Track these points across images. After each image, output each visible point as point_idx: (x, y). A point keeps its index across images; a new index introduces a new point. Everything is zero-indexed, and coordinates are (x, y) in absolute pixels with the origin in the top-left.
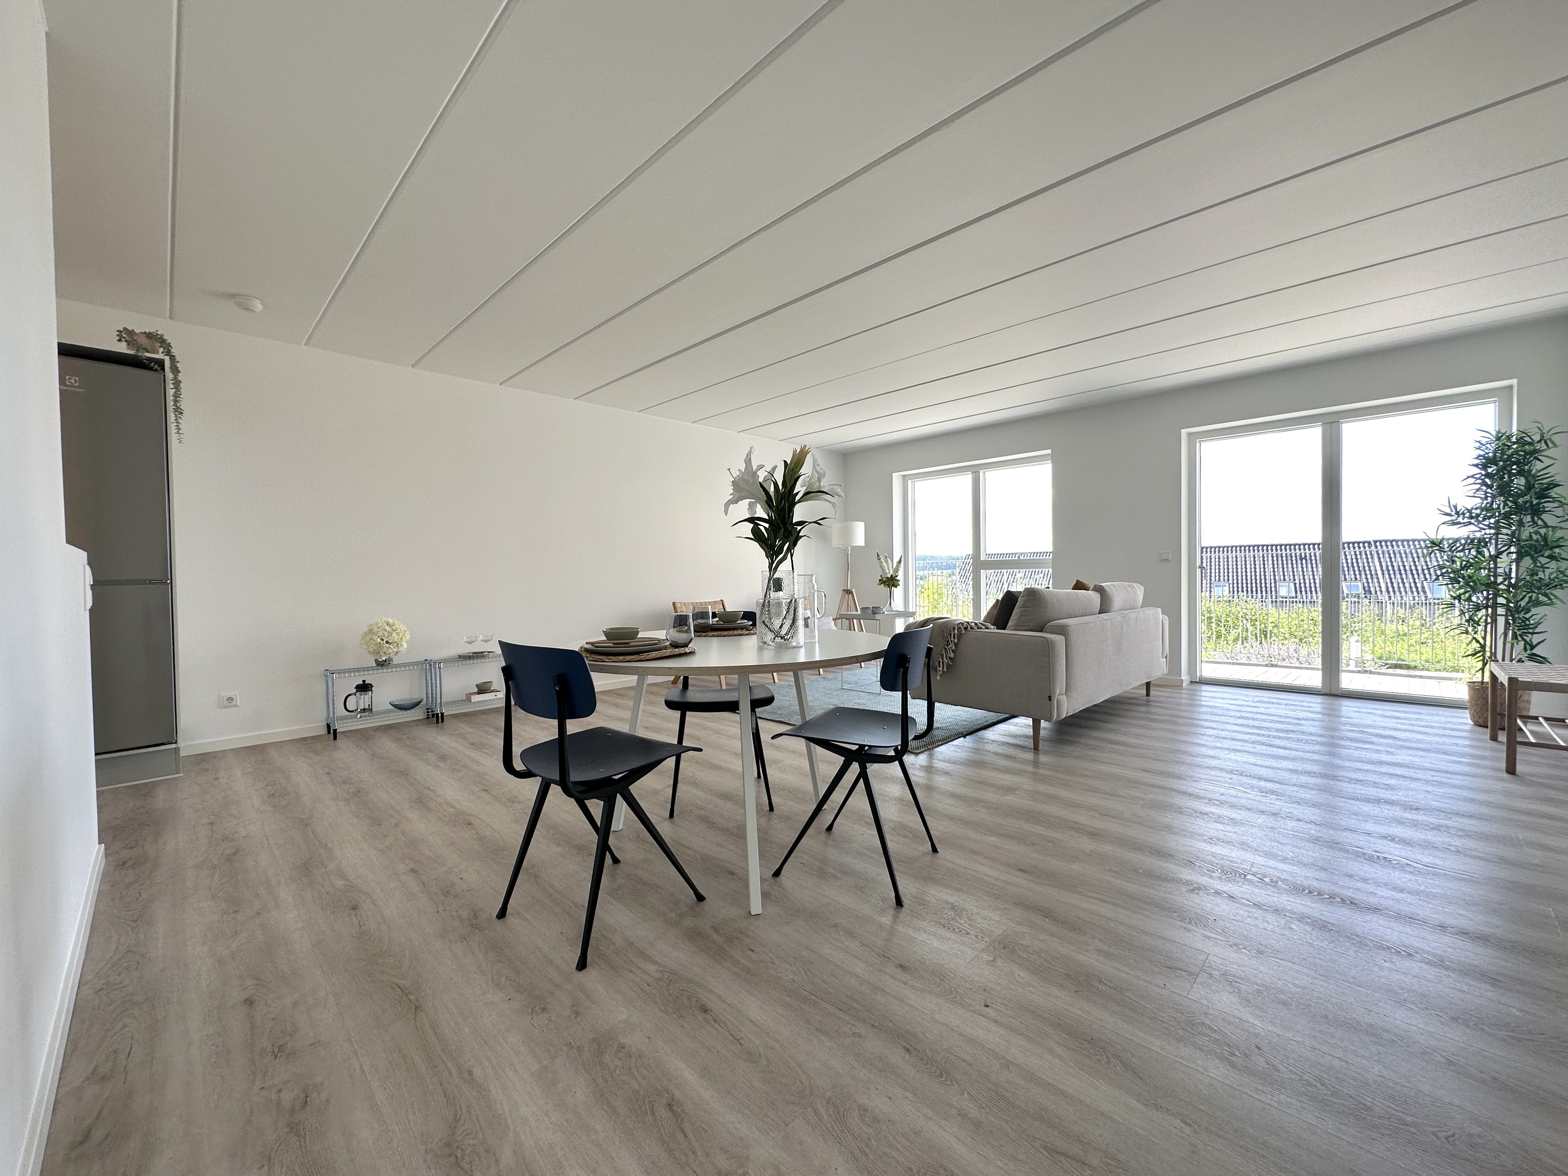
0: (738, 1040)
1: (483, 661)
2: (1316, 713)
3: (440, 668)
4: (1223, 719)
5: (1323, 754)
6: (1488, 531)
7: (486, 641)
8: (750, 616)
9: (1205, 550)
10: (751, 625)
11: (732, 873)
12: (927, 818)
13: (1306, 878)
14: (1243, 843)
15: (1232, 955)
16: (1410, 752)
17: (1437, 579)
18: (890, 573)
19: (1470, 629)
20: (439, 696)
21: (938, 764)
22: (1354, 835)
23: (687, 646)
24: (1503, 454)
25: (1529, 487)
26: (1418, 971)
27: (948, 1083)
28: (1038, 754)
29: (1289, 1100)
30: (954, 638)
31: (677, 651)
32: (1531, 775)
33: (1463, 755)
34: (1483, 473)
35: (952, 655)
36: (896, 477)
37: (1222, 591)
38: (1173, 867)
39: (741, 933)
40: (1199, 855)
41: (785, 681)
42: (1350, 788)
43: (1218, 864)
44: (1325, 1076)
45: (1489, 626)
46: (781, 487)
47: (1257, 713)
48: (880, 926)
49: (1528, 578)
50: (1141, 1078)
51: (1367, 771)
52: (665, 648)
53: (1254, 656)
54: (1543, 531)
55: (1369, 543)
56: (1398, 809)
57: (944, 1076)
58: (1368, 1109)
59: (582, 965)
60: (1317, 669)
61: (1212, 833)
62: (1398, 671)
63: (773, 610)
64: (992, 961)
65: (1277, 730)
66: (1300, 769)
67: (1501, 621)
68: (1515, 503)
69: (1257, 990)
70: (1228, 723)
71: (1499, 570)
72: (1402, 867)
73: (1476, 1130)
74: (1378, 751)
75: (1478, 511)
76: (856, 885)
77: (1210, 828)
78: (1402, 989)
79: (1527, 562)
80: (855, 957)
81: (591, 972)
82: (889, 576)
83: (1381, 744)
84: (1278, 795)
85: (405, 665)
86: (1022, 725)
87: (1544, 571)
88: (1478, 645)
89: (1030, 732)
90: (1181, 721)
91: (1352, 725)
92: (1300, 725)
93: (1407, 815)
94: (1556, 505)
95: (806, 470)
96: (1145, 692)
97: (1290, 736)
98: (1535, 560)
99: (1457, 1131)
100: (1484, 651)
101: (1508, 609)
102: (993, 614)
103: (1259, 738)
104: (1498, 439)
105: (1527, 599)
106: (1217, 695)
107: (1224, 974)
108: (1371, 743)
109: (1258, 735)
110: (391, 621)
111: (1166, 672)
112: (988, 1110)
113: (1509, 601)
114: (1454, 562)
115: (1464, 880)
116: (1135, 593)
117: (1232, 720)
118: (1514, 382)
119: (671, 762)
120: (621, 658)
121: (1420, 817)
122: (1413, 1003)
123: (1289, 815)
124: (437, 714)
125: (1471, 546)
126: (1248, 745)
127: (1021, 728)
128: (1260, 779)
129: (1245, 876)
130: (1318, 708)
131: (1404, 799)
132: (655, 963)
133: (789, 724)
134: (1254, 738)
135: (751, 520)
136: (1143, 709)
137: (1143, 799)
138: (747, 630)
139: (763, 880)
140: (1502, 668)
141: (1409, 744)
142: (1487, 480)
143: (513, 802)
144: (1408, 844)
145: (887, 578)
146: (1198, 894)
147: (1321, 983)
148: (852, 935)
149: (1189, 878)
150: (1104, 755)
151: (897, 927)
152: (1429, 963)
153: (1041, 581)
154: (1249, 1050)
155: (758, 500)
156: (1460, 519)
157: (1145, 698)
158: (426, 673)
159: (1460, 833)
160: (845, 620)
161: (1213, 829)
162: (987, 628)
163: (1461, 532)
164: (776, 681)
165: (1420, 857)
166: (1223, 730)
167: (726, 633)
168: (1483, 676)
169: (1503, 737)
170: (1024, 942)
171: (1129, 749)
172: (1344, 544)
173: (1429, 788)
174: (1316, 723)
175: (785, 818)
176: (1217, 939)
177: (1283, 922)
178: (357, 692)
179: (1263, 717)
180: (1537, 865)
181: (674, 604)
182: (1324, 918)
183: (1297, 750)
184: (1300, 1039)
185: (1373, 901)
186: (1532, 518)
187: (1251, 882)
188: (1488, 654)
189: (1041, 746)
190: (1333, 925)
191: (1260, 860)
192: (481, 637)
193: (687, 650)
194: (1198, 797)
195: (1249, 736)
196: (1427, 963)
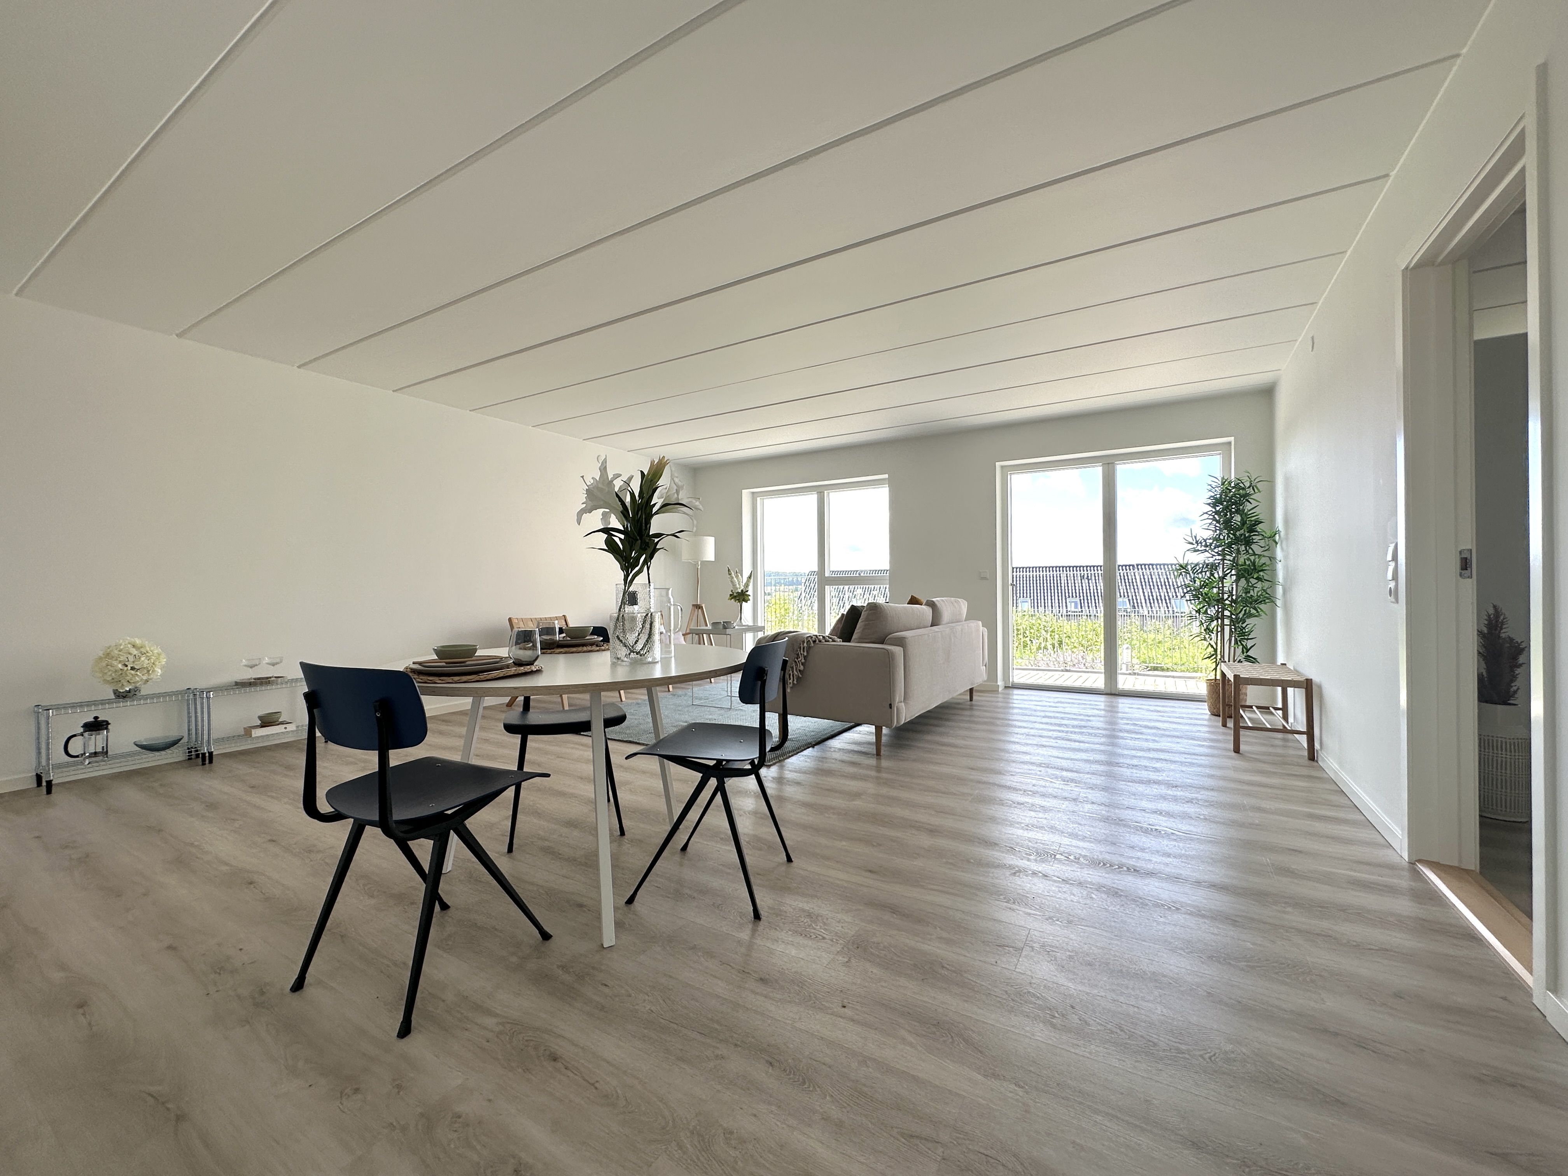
0: (593, 1084)
1: (269, 687)
2: (1101, 710)
3: (208, 698)
4: (1032, 719)
5: (1108, 745)
6: (1218, 557)
7: (273, 665)
8: (601, 631)
9: (1015, 570)
10: (602, 641)
11: (581, 906)
12: (782, 829)
13: (1101, 852)
14: (1052, 828)
15: (1048, 928)
16: (1169, 739)
17: (1184, 596)
18: (740, 588)
19: (1207, 636)
20: (206, 732)
21: (789, 775)
22: (1134, 812)
23: (533, 664)
24: (1226, 496)
25: (1243, 523)
26: (1183, 921)
27: (811, 1089)
28: (880, 759)
29: (1098, 1049)
30: (804, 651)
31: (522, 669)
32: (1253, 753)
33: (1205, 740)
34: (1214, 510)
35: (802, 668)
36: (746, 494)
37: (1025, 606)
38: (999, 854)
39: (593, 968)
40: (1019, 841)
41: (634, 699)
42: (1127, 772)
43: (1034, 848)
44: (1123, 1022)
45: (1219, 634)
46: (637, 498)
47: (1057, 712)
48: (739, 942)
49: (1244, 595)
50: (981, 1052)
51: (1140, 757)
52: (508, 666)
53: (1052, 663)
54: (1252, 558)
55: (1133, 566)
56: (1163, 787)
57: (807, 1084)
58: (1155, 1044)
59: (405, 1031)
60: (1101, 673)
61: (1027, 821)
62: (1156, 673)
63: (627, 625)
64: (847, 962)
65: (1073, 727)
66: (1092, 758)
67: (1227, 629)
68: (1234, 535)
69: (1070, 955)
70: (1035, 722)
71: (1225, 589)
72: (1168, 836)
73: (1229, 1047)
74: (1147, 740)
75: (1211, 541)
76: (714, 903)
77: (1025, 816)
78: (1174, 938)
79: (1243, 582)
80: (715, 977)
81: (416, 1040)
82: (740, 591)
83: (1149, 734)
84: (1076, 783)
85: (158, 696)
86: (865, 732)
87: (1253, 590)
88: (1213, 649)
89: (873, 739)
90: (998, 722)
91: (1128, 719)
92: (1089, 721)
93: (1170, 792)
94: (1260, 537)
95: (664, 481)
96: (968, 697)
97: (1083, 731)
98: (1248, 581)
99: (1218, 1051)
100: (1216, 654)
101: (1231, 620)
102: (838, 628)
103: (1060, 734)
104: (1223, 484)
105: (1243, 612)
106: (1025, 698)
107: (1043, 946)
108: (1141, 733)
109: (1059, 731)
110: (138, 642)
111: (985, 678)
112: (849, 1109)
113: (1232, 614)
114: (1195, 582)
115: (1210, 842)
116: (960, 607)
117: (1039, 719)
118: (1232, 439)
119: (510, 792)
120: (456, 678)
121: (1179, 793)
122: (1181, 949)
123: (1085, 799)
124: (204, 754)
125: (1206, 569)
126: (1052, 740)
127: (864, 736)
128: (1062, 769)
129: (1055, 856)
130: (1102, 706)
131: (1167, 779)
132: (496, 1015)
133: (639, 744)
134: (1056, 734)
135: (605, 530)
136: (967, 713)
137: (971, 795)
138: (597, 646)
139: (616, 909)
140: (1229, 667)
141: (1167, 733)
142: (1216, 516)
143: (310, 851)
144: (1172, 816)
145: (738, 593)
146: (1019, 876)
147: (1115, 942)
148: (710, 954)
149: (1011, 862)
150: (935, 756)
151: (755, 941)
152: (1191, 914)
153: (879, 596)
154: (1065, 1010)
155: (613, 510)
156: (1199, 548)
157: (969, 703)
158: (188, 705)
159: (1206, 804)
160: (696, 635)
161: (1027, 816)
162: (834, 641)
163: (1199, 558)
164: (624, 699)
165: (1180, 826)
166: (1032, 728)
167: (574, 649)
168: (1216, 675)
169: (1230, 724)
170: (875, 940)
171: (959, 750)
172: (1119, 566)
173: (1184, 769)
174: (1102, 719)
175: (638, 842)
176: (1036, 915)
177: (1085, 893)
178: (85, 731)
179: (1063, 715)
180: (1257, 825)
181: (510, 620)
182: (1115, 886)
183: (1088, 743)
184: (1103, 994)
185: (1150, 866)
186: (1246, 547)
187: (1060, 861)
188: (1219, 657)
189: (882, 752)
190: (1122, 891)
191: (1066, 841)
192: (267, 660)
193: (534, 668)
194: (1015, 790)
195: (1052, 732)
196: (1189, 914)
